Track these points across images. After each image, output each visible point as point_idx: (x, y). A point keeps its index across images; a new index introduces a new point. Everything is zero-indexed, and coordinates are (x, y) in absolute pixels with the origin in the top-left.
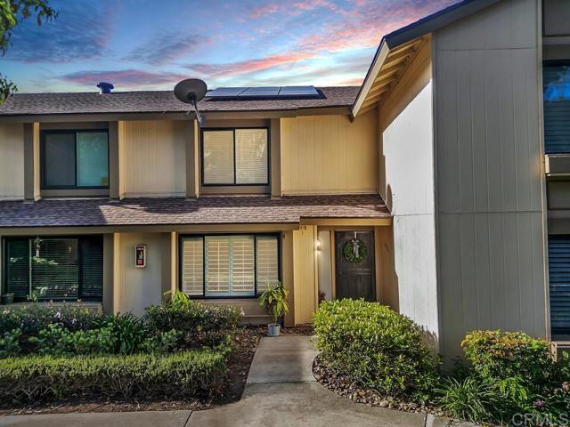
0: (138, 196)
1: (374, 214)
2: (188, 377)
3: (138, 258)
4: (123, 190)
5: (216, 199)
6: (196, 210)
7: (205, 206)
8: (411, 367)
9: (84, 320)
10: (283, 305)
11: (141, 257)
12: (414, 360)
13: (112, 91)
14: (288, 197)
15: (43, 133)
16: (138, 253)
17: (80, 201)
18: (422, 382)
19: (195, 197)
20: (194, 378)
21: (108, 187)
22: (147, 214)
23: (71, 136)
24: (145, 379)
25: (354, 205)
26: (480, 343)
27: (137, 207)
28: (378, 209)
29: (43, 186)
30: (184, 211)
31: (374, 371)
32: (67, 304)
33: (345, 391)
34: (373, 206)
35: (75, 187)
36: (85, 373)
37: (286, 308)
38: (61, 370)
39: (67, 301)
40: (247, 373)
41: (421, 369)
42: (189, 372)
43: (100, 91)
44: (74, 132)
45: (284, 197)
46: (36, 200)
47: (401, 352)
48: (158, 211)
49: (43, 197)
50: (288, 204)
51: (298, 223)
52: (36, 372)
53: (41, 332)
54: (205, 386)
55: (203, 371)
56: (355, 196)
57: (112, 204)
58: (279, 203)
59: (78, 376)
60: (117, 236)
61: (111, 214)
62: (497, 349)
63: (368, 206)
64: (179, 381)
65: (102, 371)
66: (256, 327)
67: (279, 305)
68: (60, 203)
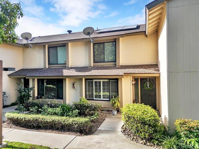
0: (75, 67)
1: (153, 72)
2: (77, 125)
3: (73, 86)
4: (70, 64)
5: (98, 67)
6: (90, 71)
7: (94, 69)
8: (151, 130)
9: (55, 105)
10: (118, 104)
11: (74, 86)
12: (153, 127)
13: (71, 33)
14: (122, 66)
15: (49, 48)
16: (73, 84)
17: (58, 68)
18: (155, 136)
19: (91, 67)
20: (79, 126)
21: (66, 64)
22: (76, 72)
23: (56, 48)
24: (65, 124)
25: (146, 69)
26: (180, 124)
27: (73, 70)
28: (155, 70)
29: (49, 64)
30: (87, 71)
31: (138, 130)
32: (52, 99)
33: (130, 136)
34: (153, 69)
35: (57, 64)
36: (48, 121)
37: (119, 105)
38: (42, 119)
39: (52, 98)
40: (99, 126)
41: (156, 131)
42: (77, 124)
43: (68, 33)
44: (56, 47)
45: (121, 66)
46: (47, 68)
47: (148, 124)
48: (79, 71)
49: (49, 67)
50: (121, 68)
51: (123, 75)
52: (36, 119)
53: (43, 108)
54: (82, 129)
55: (81, 124)
56: (148, 65)
57: (67, 69)
58: (118, 68)
59: (47, 121)
60: (67, 79)
61: (66, 73)
62: (186, 127)
63: (152, 69)
64: (74, 126)
65: (53, 121)
66: (110, 111)
67: (116, 104)
68: (53, 69)
